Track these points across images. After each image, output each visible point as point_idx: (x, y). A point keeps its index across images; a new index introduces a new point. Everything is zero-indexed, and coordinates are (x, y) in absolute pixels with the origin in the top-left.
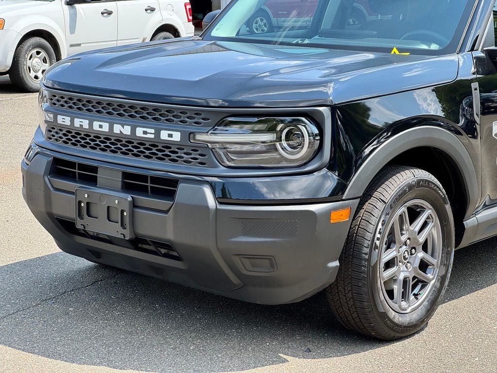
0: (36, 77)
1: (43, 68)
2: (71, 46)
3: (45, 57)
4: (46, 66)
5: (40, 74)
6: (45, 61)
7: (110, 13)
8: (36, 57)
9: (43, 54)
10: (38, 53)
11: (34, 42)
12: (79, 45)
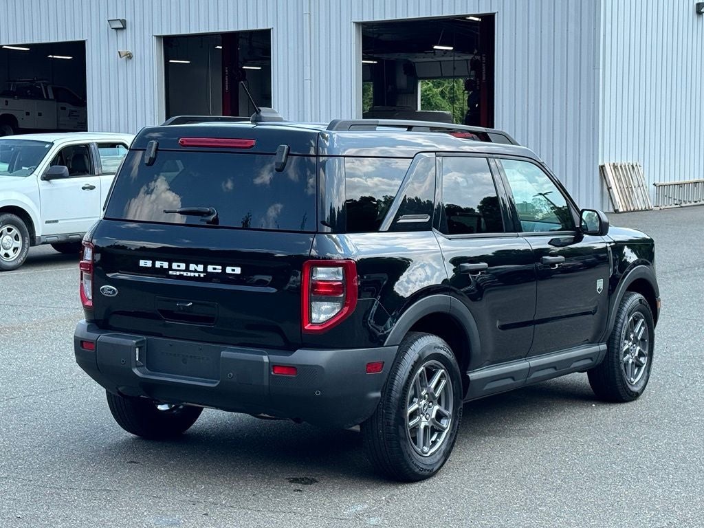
0: (7, 255)
1: (14, 246)
2: (47, 222)
3: (17, 235)
4: (19, 244)
5: (10, 252)
6: (16, 238)
7: (92, 188)
8: (7, 235)
9: (15, 231)
10: (9, 230)
11: (4, 218)
12: (56, 221)
